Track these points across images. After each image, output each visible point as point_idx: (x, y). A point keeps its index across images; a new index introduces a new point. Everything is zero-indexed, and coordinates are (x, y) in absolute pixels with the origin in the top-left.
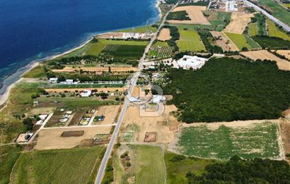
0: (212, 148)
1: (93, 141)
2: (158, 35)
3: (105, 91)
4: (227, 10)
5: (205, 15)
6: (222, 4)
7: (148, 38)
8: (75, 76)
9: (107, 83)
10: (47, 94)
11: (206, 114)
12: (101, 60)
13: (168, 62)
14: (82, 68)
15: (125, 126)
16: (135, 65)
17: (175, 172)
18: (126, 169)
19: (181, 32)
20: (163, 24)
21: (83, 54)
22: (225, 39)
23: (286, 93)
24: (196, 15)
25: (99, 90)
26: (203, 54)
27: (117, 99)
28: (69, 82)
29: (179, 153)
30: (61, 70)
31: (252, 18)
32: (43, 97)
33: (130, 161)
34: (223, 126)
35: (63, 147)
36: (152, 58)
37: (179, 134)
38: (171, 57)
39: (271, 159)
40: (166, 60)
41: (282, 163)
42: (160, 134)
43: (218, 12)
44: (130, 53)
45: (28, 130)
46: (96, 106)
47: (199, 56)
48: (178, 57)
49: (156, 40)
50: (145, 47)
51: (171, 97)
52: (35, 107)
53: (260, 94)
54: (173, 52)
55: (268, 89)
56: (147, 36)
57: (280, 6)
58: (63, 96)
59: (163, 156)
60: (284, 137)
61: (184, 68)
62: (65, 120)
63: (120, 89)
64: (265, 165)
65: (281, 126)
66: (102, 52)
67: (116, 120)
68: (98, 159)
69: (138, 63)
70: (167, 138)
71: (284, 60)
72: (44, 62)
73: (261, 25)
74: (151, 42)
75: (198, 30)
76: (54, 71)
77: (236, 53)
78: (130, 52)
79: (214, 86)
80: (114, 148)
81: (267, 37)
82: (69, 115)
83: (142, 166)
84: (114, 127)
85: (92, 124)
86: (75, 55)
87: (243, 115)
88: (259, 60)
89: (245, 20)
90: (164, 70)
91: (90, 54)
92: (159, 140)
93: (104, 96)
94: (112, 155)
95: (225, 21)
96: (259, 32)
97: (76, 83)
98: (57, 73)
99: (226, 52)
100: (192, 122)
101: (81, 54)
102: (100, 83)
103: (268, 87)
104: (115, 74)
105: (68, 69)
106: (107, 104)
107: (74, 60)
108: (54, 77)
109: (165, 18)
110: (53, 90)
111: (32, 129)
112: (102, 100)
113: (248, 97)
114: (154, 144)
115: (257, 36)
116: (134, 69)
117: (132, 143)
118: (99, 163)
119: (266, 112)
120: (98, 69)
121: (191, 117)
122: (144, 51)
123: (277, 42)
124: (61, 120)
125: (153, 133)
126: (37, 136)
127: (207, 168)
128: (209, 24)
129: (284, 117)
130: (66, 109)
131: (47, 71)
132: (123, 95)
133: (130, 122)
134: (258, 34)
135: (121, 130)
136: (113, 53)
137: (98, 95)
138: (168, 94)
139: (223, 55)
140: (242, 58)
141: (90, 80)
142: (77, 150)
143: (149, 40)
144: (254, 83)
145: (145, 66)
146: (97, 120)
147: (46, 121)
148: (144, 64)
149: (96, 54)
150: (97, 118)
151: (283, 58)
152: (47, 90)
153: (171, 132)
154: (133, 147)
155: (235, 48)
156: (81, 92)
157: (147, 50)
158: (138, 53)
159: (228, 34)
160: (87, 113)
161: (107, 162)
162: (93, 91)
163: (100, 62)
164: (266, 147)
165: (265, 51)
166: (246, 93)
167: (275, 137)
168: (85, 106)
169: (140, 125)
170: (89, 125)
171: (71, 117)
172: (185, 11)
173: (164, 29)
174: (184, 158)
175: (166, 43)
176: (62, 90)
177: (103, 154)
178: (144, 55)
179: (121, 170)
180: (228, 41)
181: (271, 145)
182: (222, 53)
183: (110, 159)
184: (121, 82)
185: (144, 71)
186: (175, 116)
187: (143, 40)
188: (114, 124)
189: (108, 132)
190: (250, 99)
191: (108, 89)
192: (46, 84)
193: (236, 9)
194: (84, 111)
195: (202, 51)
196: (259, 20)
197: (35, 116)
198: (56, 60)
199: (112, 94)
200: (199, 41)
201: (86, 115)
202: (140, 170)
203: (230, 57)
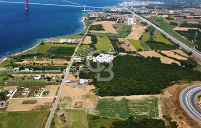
0: (116, 111)
1: (43, 106)
2: (83, 41)
3: (50, 76)
4: (129, 24)
5: (115, 27)
6: (125, 20)
7: (77, 42)
8: (30, 66)
9: (50, 71)
10: (13, 77)
11: (114, 91)
12: (46, 56)
14: (35, 61)
15: (63, 98)
16: (69, 59)
17: (94, 126)
18: (63, 124)
19: (98, 38)
20: (86, 33)
21: (35, 53)
22: (127, 43)
23: (166, 78)
24: (109, 27)
25: (46, 75)
26: (112, 53)
27: (57, 81)
28: (27, 70)
29: (96, 115)
30: (21, 63)
31: (145, 30)
32: (10, 79)
33: (66, 119)
34: (124, 98)
35: (24, 110)
36: (80, 55)
37: (97, 103)
39: (154, 118)
41: (160, 121)
42: (84, 103)
43: (123, 25)
44: (65, 52)
45: (2, 99)
46: (44, 85)
47: (110, 54)
48: (96, 55)
49: (82, 44)
50: (75, 48)
51: (91, 80)
52: (6, 86)
53: (149, 78)
54: (93, 51)
55: (154, 76)
56: (76, 41)
57: (164, 21)
58: (23, 79)
59: (86, 116)
60: (162, 105)
62: (25, 94)
63: (59, 75)
64: (149, 122)
65: (161, 99)
66: (48, 51)
67: (57, 94)
68: (46, 117)
70: (88, 105)
72: (11, 57)
73: (152, 34)
74: (79, 45)
75: (110, 37)
76: (17, 63)
77: (134, 52)
79: (119, 73)
80: (55, 111)
81: (154, 42)
82: (27, 91)
83: (73, 122)
84: (55, 98)
85: (42, 96)
86: (30, 53)
87: (136, 92)
88: (149, 57)
89: (141, 30)
91: (40, 52)
92: (84, 107)
93: (49, 79)
94: (54, 115)
95: (128, 31)
96: (150, 38)
97: (31, 71)
98: (19, 65)
99: (127, 52)
100: (105, 96)
102: (46, 71)
103: (154, 74)
104: (56, 65)
105: (25, 62)
106: (51, 84)
107: (30, 56)
108: (17, 67)
109: (88, 29)
110: (17, 75)
111: (4, 99)
112: (48, 82)
113: (141, 80)
114: (80, 109)
115: (148, 41)
116: (68, 62)
117: (66, 108)
118: (47, 120)
119: (151, 90)
120: (45, 62)
121: (103, 93)
122: (74, 51)
123: (162, 45)
124: (22, 94)
125: (80, 102)
126: (8, 103)
127: (113, 124)
128: (117, 33)
129: (163, 93)
130: (25, 87)
131: (12, 63)
132: (61, 78)
133: (66, 95)
134: (149, 40)
135: (60, 100)
136: (54, 52)
137: (45, 79)
138: (90, 78)
139: (126, 54)
141: (39, 69)
142: (33, 112)
143: (78, 43)
144: (145, 72)
145: (74, 61)
146: (45, 94)
147: (13, 94)
148: (74, 59)
149: (43, 52)
150: (44, 93)
152: (13, 75)
153: (91, 102)
154: (67, 111)
155: (133, 49)
156: (34, 76)
157: (76, 50)
158: (70, 52)
159: (129, 40)
160: (38, 89)
161: (51, 119)
162: (42, 76)
164: (151, 111)
166: (140, 78)
167: (157, 105)
168: (37, 85)
169: (72, 97)
170: (40, 97)
171: (28, 92)
172: (101, 25)
173: (87, 37)
174: (99, 117)
175: (88, 46)
176: (22, 75)
177: (49, 114)
178: (74, 53)
179: (60, 124)
181: (154, 110)
182: (125, 52)
183: (53, 118)
184: (59, 71)
185: (74, 64)
186: (94, 92)
187: (74, 44)
189: (52, 101)
190: (141, 82)
191: (51, 75)
192: (12, 71)
193: (135, 23)
194: (36, 88)
196: (150, 30)
197: (6, 91)
198: (17, 56)
199: (54, 78)
200: (110, 45)
201: (38, 91)
202: (72, 124)
203: (130, 55)
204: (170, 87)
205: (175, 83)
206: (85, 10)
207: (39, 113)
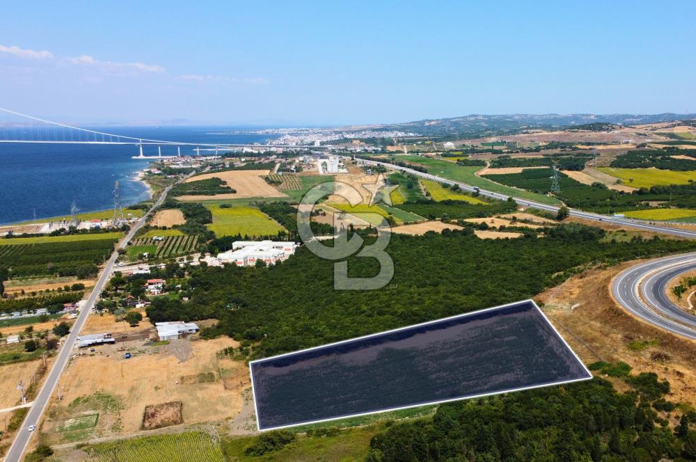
2: (149, 220)
15: (65, 404)
16: (89, 275)
20: (160, 203)
36: (142, 257)
49: (147, 228)
50: (115, 241)
59: (218, 449)
67: (30, 393)
69: (96, 271)
70: (220, 407)
74: (132, 233)
109: (164, 194)
114: (179, 429)
116: (85, 283)
117: (95, 440)
125: (171, 404)
133: (86, 391)
143: (126, 229)
145: (118, 274)
148: (118, 270)
153: (234, 393)
157: (123, 245)
178: (115, 255)
186: (235, 359)
187: (106, 231)
199: (15, 339)
204: (556, 289)
205: (568, 277)
206: (141, 157)
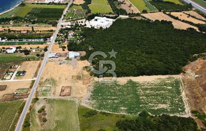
0: (121, 102)
1: (14, 95)
3: (28, 47)
7: (66, 2)
8: (4, 34)
9: (30, 40)
12: (26, 20)
13: (82, 22)
14: (10, 28)
16: (55, 25)
18: (42, 125)
21: (13, 16)
22: (128, 3)
23: (184, 50)
25: (23, 47)
26: (111, 16)
27: (38, 55)
33: (47, 117)
36: (69, 19)
38: (85, 18)
40: (80, 21)
42: (74, 88)
46: (19, 61)
47: (108, 17)
48: (90, 18)
49: (73, 4)
50: (63, 9)
51: (84, 53)
53: (161, 50)
54: (87, 13)
55: (168, 46)
61: (95, 28)
63: (42, 46)
65: (183, 81)
66: (28, 14)
68: (17, 114)
69: (57, 23)
71: (177, 21)
74: (68, 6)
77: (138, 15)
78: (51, 14)
79: (121, 43)
80: (32, 103)
81: (161, 1)
83: (57, 122)
84: (33, 81)
85: (14, 79)
86: (4, 17)
88: (157, 21)
90: (78, 29)
91: (18, 15)
92: (73, 95)
93: (27, 52)
94: (30, 109)
97: (4, 41)
99: (129, 14)
101: (11, 15)
102: (25, 41)
103: (167, 44)
104: (38, 33)
106: (29, 60)
107: (4, 21)
112: (25, 56)
113: (151, 53)
115: (153, 1)
116: (53, 28)
117: (49, 97)
120: (23, 28)
122: (62, 14)
125: (68, 87)
129: (185, 73)
132: (43, 51)
135: (40, 84)
136: (37, 15)
138: (82, 51)
139: (127, 17)
140: (143, 19)
141: (15, 38)
143: (67, 4)
145: (62, 26)
146: (19, 75)
148: (62, 24)
149: (22, 16)
150: (19, 73)
151: (177, 18)
154: (50, 101)
155: (137, 11)
156: (7, 49)
157: (65, 13)
158: (57, 14)
160: (11, 68)
162: (17, 48)
163: (25, 22)
165: (161, 13)
166: (149, 50)
167: (179, 93)
169: (57, 79)
170: (12, 80)
175: (81, 7)
178: (63, 17)
179: (37, 126)
180: (131, 5)
182: (126, 14)
183: (28, 114)
184: (42, 40)
185: (61, 31)
186: (88, 71)
187: (62, 4)
188: (35, 79)
189: (28, 87)
190: (153, 56)
191: (31, 46)
194: (8, 66)
195: (110, 13)
199: (34, 51)
200: (107, 5)
201: (10, 70)
202: (55, 125)
203: (132, 18)
207: (8, 106)
